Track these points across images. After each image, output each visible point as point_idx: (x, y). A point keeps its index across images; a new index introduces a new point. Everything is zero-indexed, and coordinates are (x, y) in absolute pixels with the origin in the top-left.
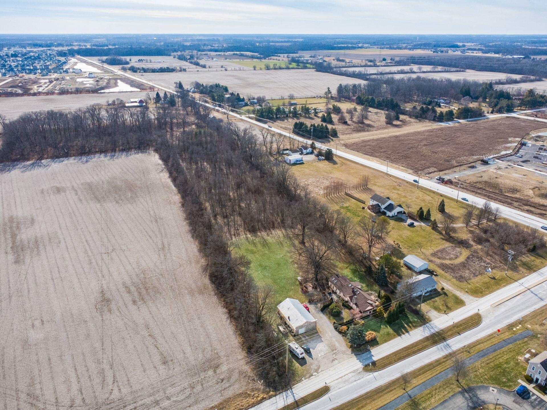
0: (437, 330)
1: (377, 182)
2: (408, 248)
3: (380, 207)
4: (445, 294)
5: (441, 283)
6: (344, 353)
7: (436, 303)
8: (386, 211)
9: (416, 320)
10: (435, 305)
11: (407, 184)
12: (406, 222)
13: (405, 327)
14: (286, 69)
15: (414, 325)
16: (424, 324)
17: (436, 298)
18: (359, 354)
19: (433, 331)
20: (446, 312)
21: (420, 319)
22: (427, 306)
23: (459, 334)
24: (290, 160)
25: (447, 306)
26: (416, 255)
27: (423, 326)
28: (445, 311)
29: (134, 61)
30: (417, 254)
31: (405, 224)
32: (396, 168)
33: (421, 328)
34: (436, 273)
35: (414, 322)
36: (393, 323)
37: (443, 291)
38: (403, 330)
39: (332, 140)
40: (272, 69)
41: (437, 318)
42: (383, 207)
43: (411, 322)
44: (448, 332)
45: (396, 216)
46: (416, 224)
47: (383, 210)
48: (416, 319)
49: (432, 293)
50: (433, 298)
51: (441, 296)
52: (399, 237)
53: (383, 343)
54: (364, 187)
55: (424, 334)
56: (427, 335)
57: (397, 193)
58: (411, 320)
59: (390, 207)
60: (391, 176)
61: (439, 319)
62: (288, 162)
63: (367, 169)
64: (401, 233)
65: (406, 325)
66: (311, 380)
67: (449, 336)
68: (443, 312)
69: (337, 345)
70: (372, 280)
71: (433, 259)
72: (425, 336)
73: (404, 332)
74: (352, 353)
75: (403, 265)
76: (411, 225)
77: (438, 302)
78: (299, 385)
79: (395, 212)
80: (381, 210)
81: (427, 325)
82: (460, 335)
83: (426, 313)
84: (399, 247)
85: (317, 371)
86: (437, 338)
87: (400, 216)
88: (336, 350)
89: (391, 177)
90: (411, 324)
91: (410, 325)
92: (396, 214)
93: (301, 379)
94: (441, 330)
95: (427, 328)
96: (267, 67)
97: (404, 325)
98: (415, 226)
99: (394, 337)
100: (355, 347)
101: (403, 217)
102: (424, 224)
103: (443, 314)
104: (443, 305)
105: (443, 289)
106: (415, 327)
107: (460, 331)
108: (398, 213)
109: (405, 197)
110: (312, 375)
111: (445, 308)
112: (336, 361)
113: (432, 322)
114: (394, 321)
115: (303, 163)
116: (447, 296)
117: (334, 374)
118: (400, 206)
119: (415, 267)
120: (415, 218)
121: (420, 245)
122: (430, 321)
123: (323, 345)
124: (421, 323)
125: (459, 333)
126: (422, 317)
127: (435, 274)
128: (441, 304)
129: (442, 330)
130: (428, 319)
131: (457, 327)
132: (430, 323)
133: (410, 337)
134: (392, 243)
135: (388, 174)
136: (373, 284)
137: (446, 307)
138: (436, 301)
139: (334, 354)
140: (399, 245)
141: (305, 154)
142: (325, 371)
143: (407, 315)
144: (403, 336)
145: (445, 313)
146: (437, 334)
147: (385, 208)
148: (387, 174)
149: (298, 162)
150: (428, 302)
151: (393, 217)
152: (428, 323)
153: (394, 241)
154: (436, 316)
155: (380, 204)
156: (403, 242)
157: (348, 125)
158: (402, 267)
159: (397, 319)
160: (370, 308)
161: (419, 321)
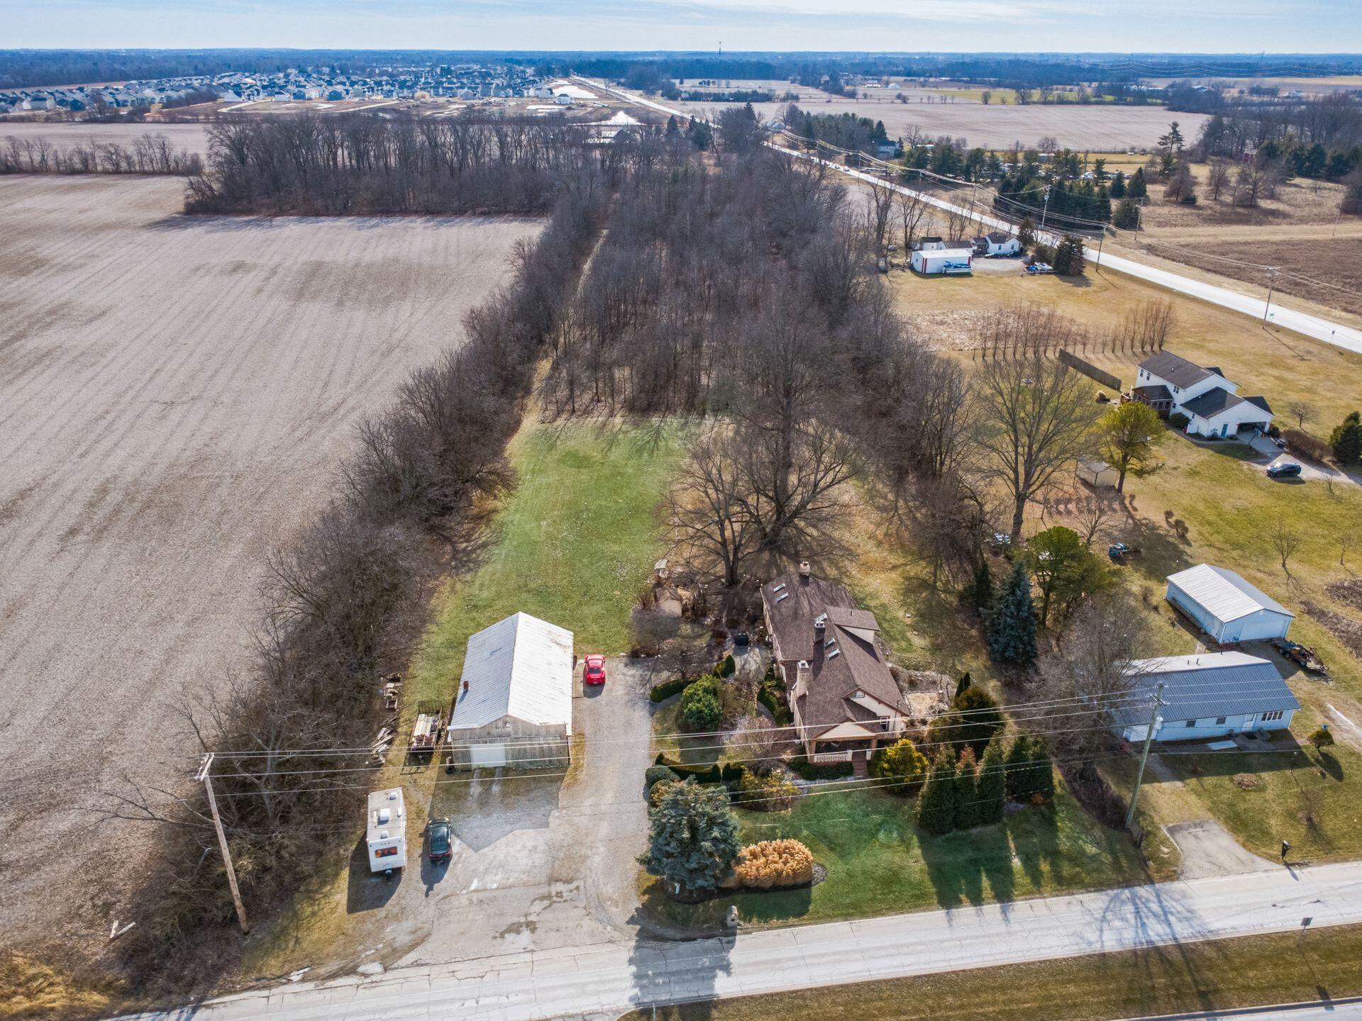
0: (1184, 933)
1: (1210, 341)
2: (1228, 546)
3: (1169, 396)
4: (1331, 766)
5: (1324, 711)
6: (596, 906)
7: (1253, 797)
8: (1189, 414)
9: (1091, 849)
10: (1242, 806)
11: (1338, 359)
12: (1264, 463)
13: (1009, 871)
14: (1078, 103)
15: (1067, 870)
16: (1128, 883)
17: (1267, 776)
18: (663, 939)
19: (1157, 933)
20: (1293, 857)
21: (1113, 853)
22: (1193, 799)
23: (1325, 998)
24: (925, 261)
25: (1312, 826)
26: (1251, 579)
27: (1111, 893)
28: (1285, 850)
29: (689, 85)
30: (1260, 575)
31: (1259, 467)
32: (1316, 314)
33: (1095, 901)
34: (1320, 662)
35: (1076, 858)
36: (955, 832)
37: (1324, 749)
38: (985, 882)
39: (1113, 234)
40: (1035, 103)
41: (1222, 870)
42: (1181, 397)
43: (1054, 854)
44: (1252, 965)
45: (1232, 437)
46: (1308, 472)
47: (1179, 409)
48: (1098, 844)
49: (1253, 746)
50: (1249, 769)
51: (1297, 773)
52: (1201, 506)
53: (830, 918)
54: (1148, 348)
55: (1093, 937)
56: (1110, 944)
57: (1276, 378)
58: (1064, 843)
59: (1213, 402)
60: (1279, 329)
61: (1232, 878)
62: (918, 267)
63: (1193, 306)
64: (1220, 491)
65: (1016, 863)
66: (327, 994)
67: (1246, 988)
68: (1276, 851)
69: (598, 859)
70: (974, 632)
71: (1334, 607)
72: (1096, 948)
73: (987, 891)
74: (632, 921)
75: (1164, 604)
76: (1289, 474)
77: (1270, 794)
78: (253, 1000)
79: (1228, 419)
80: (1173, 411)
81: (1144, 891)
82: (1329, 1005)
83: (1171, 830)
84: (1182, 537)
85: (389, 960)
86: (1161, 981)
87: (1245, 439)
88: (569, 881)
89: (1277, 335)
90: (1053, 864)
91: (1045, 867)
92: (1232, 430)
93: (288, 973)
94: (1209, 943)
95: (1129, 908)
96: (1023, 98)
97: (1008, 859)
98: (1302, 482)
99: (916, 901)
100: (671, 897)
101: (1260, 444)
102: (1351, 481)
103: (1271, 858)
104: (1290, 815)
105: (1323, 737)
106: (1065, 884)
107: (1335, 983)
108: (1244, 428)
109: (1309, 390)
110: (352, 971)
111: (1296, 834)
112: (525, 937)
113: (1177, 886)
114: (959, 823)
115: (968, 275)
116: (1339, 775)
117: (452, 1001)
118: (1260, 402)
119: (1213, 617)
120: (1317, 453)
121: (1287, 546)
122: (1173, 876)
123: (530, 844)
124: (1111, 875)
125: (1324, 994)
126: (1137, 845)
127: (1312, 665)
128: (1278, 809)
129: (1219, 945)
130: (1162, 863)
131: (1330, 955)
132: (1168, 886)
133: (1002, 928)
134: (1159, 519)
135: (1270, 325)
136: (969, 645)
137: (1303, 830)
138: (1261, 789)
139: (542, 898)
140: (1186, 530)
141: (992, 257)
142: (425, 970)
143: (1053, 811)
144: (966, 912)
145: (1286, 856)
146: (1176, 956)
147: (1188, 405)
148: (1265, 325)
149: (950, 271)
150: (1209, 781)
151: (1214, 437)
152: (1150, 881)
153: (1169, 514)
154: (1223, 858)
155: (1171, 387)
156: (1210, 523)
157: (1199, 208)
158: (1156, 609)
159: (986, 822)
160: (849, 730)
161: (1107, 858)
